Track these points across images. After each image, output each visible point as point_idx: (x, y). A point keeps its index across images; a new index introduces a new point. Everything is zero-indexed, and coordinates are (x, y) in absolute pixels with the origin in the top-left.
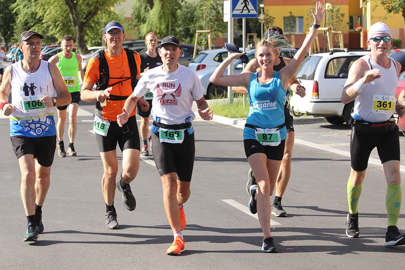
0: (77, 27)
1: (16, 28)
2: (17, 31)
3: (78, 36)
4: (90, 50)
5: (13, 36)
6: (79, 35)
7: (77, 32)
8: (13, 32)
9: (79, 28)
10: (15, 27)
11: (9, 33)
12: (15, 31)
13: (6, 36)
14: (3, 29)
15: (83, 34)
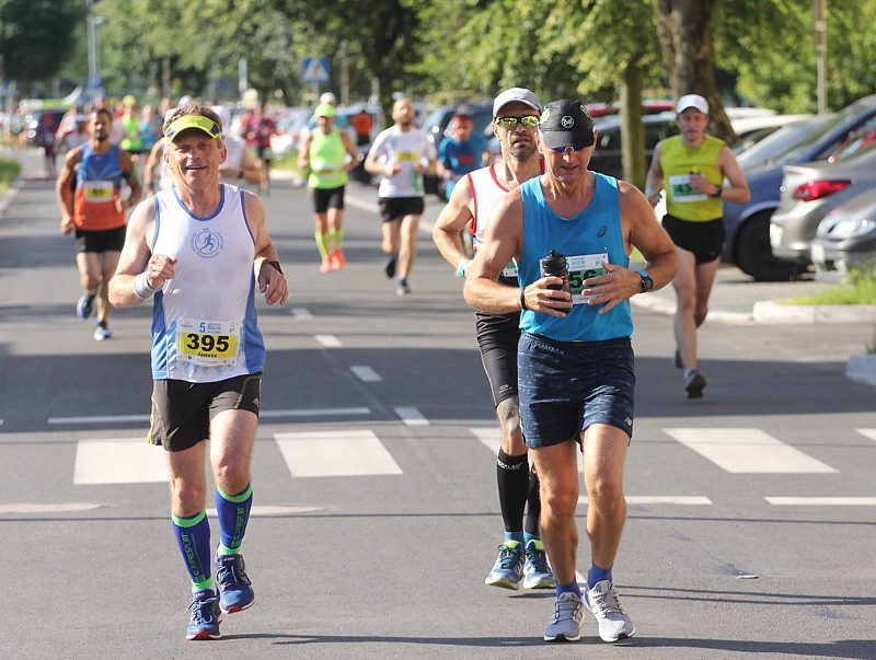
0: (676, 15)
1: (432, 17)
2: (435, 34)
3: (679, 59)
4: (745, 135)
5: (417, 59)
6: (688, 56)
7: (677, 39)
8: (418, 40)
9: (686, 21)
10: (424, 15)
11: (400, 43)
12: (426, 38)
13: (386, 61)
14: (369, 24)
15: (705, 49)
